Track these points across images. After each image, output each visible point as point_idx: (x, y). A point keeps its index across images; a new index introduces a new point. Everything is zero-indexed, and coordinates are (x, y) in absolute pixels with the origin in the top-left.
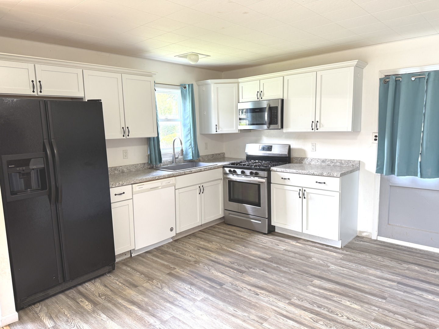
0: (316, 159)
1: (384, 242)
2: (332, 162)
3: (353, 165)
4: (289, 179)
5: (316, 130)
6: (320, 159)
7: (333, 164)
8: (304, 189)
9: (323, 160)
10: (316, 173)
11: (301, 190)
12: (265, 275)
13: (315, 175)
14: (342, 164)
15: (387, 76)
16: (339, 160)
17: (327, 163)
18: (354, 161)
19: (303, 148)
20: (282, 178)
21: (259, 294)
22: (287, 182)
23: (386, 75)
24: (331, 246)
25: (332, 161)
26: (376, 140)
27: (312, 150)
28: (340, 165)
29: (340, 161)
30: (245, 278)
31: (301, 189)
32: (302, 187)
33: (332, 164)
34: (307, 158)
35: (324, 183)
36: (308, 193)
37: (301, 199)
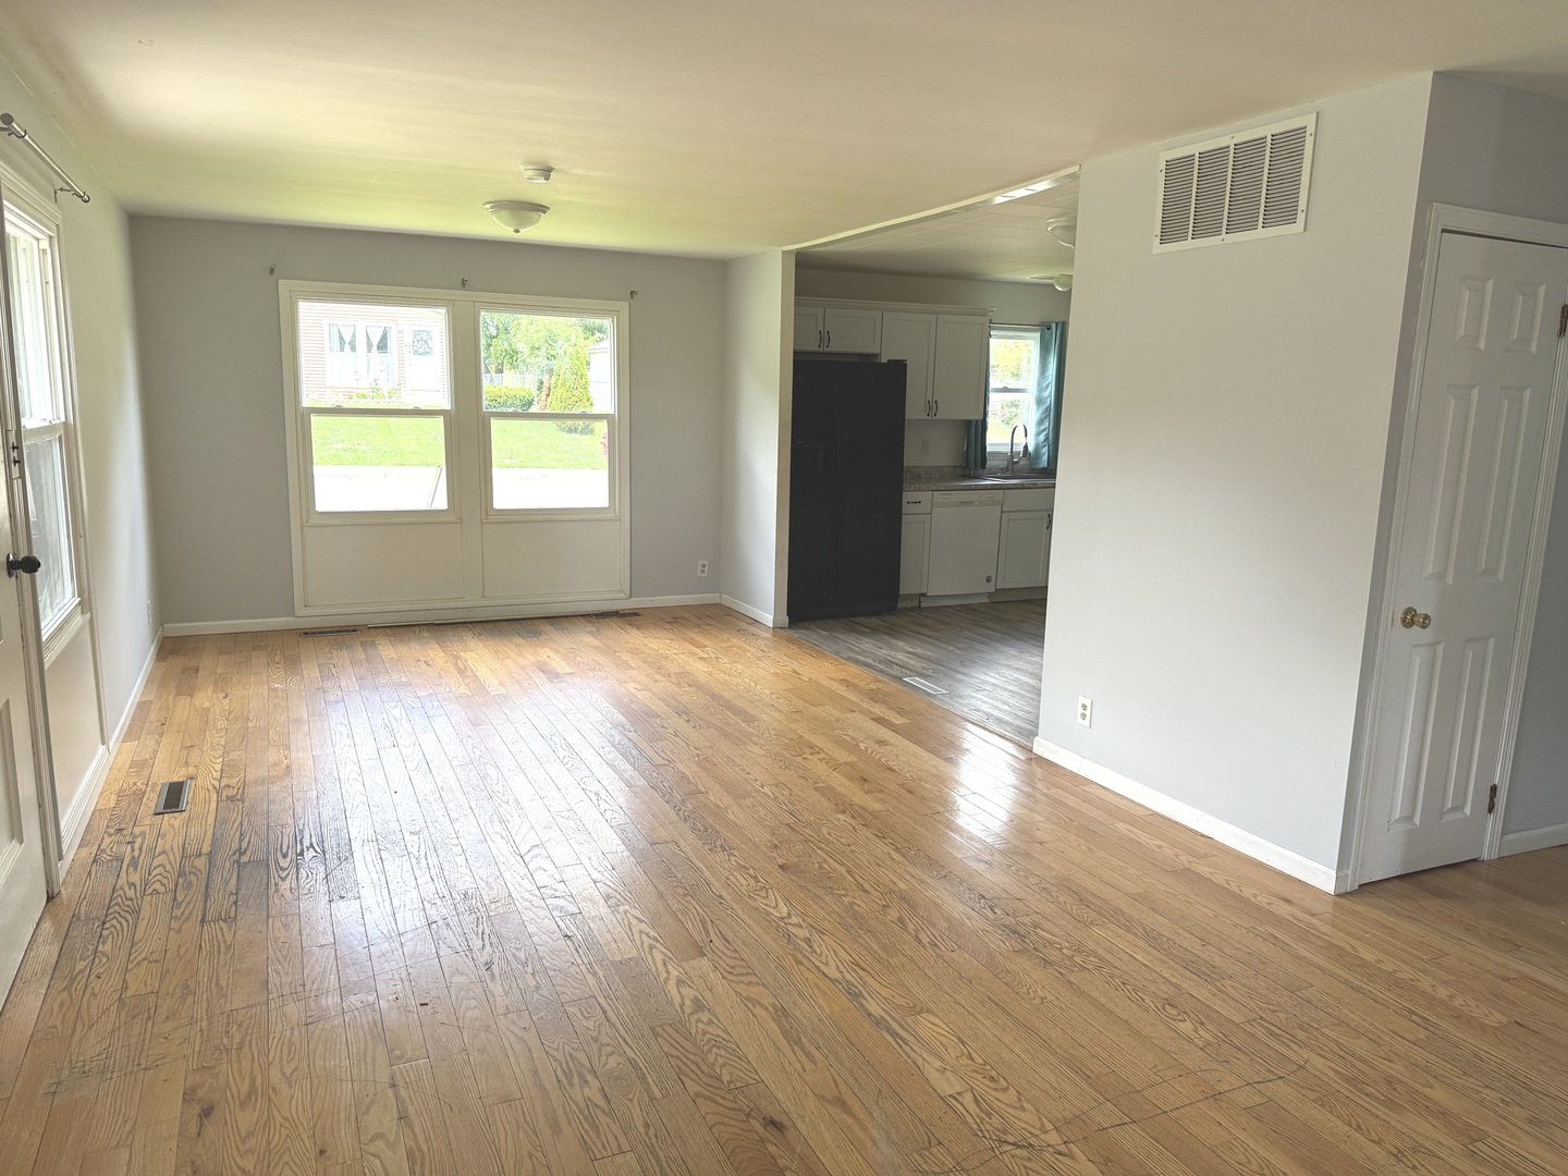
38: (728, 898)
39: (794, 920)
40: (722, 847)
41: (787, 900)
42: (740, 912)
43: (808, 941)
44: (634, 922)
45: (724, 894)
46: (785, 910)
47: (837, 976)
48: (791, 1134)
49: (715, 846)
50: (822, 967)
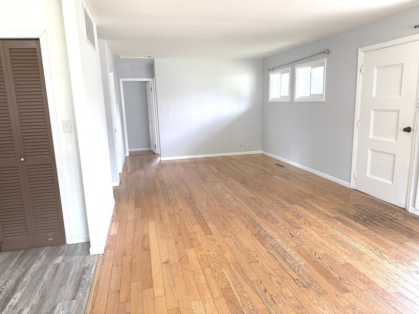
38: (246, 205)
39: (232, 201)
40: (247, 216)
41: (233, 205)
42: (243, 203)
43: (231, 198)
44: (265, 202)
45: (247, 206)
46: (234, 203)
47: (228, 194)
48: (240, 183)
49: (249, 216)
50: (230, 195)
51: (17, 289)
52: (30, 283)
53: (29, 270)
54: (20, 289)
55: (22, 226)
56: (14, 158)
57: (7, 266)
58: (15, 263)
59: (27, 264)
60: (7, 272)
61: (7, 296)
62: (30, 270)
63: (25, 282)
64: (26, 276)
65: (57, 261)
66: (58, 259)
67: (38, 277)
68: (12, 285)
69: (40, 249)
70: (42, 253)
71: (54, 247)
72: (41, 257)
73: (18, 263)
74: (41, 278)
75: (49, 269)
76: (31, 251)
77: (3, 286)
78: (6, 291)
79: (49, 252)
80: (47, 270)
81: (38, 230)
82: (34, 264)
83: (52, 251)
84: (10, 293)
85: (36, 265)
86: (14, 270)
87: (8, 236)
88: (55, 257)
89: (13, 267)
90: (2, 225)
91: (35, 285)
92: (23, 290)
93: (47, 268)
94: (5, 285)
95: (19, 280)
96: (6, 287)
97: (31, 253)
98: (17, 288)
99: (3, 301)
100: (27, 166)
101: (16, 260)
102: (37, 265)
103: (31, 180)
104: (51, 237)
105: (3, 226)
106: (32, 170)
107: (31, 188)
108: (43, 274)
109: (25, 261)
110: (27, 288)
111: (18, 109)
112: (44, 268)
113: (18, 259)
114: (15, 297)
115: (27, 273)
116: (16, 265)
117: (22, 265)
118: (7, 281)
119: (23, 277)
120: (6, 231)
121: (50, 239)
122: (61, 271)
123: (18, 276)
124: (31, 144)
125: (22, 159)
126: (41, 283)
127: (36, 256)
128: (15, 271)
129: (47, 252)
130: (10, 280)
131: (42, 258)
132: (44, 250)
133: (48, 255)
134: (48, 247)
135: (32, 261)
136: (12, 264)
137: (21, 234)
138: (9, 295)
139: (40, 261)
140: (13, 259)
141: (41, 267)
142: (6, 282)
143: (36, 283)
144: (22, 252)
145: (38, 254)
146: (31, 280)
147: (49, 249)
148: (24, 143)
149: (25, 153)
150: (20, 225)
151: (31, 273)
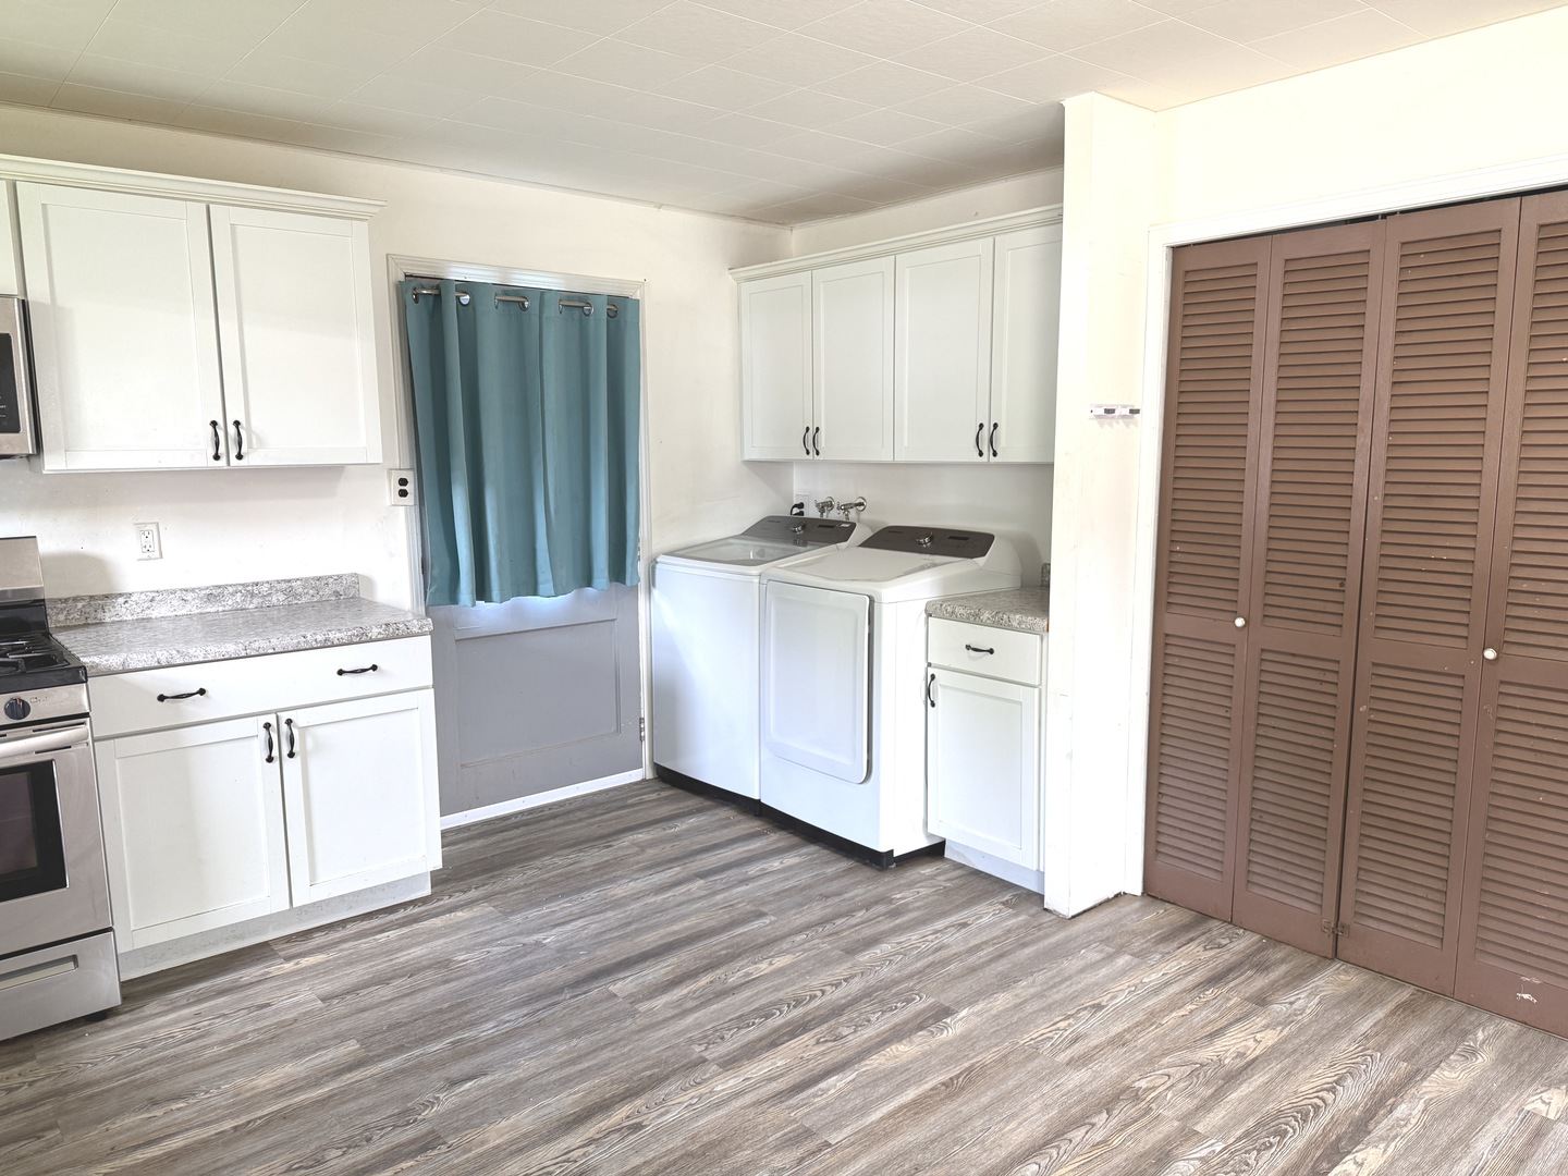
0: (174, 592)
1: (467, 828)
2: (253, 595)
3: (337, 594)
4: (202, 692)
5: (234, 462)
6: (193, 590)
7: (255, 601)
8: (284, 716)
9: (208, 592)
10: (334, 636)
11: (274, 723)
12: (500, 1085)
13: (333, 646)
14: (295, 596)
15: (411, 276)
16: (279, 582)
17: (230, 602)
18: (340, 577)
19: (89, 548)
20: (162, 698)
21: (640, 1123)
22: (194, 709)
23: (410, 272)
24: (404, 905)
25: (250, 590)
26: (403, 493)
27: (146, 555)
28: (286, 602)
29: (284, 586)
30: (483, 1143)
31: (271, 719)
32: (276, 712)
33: (251, 602)
34: (121, 595)
35: (374, 668)
36: (303, 729)
37: (276, 763)
51: (1369, 1133)
52: (1420, 1136)
53: (1423, 1079)
54: (1382, 1139)
55: (1427, 899)
56: (1461, 643)
57: (1348, 1024)
58: (1375, 1025)
59: (1417, 1052)
60: (1343, 1044)
61: (1334, 1137)
62: (1426, 1083)
63: (1402, 1123)
64: (1407, 1097)
65: (1542, 1108)
66: (1545, 1096)
67: (1452, 1129)
68: (1356, 1106)
69: (1476, 1014)
70: (1480, 1035)
71: (1532, 1035)
72: (1474, 1052)
73: (1387, 1032)
74: (1463, 1140)
75: (1500, 1118)
76: (1439, 1007)
77: (1326, 1090)
78: (1332, 1118)
79: (1511, 1047)
80: (1494, 1119)
81: (1482, 940)
82: (1442, 1064)
83: (1523, 1050)
84: (1345, 1132)
85: (1450, 1078)
86: (1369, 1052)
87: (1370, 917)
88: (1534, 1080)
89: (1366, 1037)
90: (1360, 869)
91: (1437, 1156)
92: (1390, 1150)
93: (1493, 1112)
94: (1332, 1090)
95: (1381, 1101)
96: (1335, 1100)
97: (1439, 1012)
98: (1371, 1127)
99: (1317, 1149)
100: (1502, 682)
101: (1380, 1014)
102: (1454, 1075)
103: (1502, 739)
104: (1530, 988)
105: (1361, 872)
106: (1519, 703)
107: (1497, 769)
108: (1474, 1128)
109: (1413, 1034)
110: (1408, 1149)
111: (1521, 459)
112: (1480, 1103)
113: (1387, 1016)
114: (1360, 1156)
115: (1413, 1090)
116: (1377, 1034)
117: (1396, 1048)
118: (1340, 1079)
119: (1396, 1095)
120: (1367, 893)
121: (1526, 996)
122: (1554, 1157)
123: (1380, 1083)
124: (1538, 600)
125: (1490, 654)
126: (1460, 1159)
127: (1455, 1033)
128: (1371, 1056)
129: (1499, 1043)
130: (1349, 1081)
131: (1477, 1059)
132: (1491, 1029)
133: (1503, 1059)
134: (1507, 1024)
135: (1437, 1050)
136: (1365, 1026)
137: (1416, 926)
138: (1339, 1139)
139: (1469, 1064)
140: (1371, 1004)
141: (1468, 1096)
142: (1337, 1082)
143: (1443, 1150)
144: (1405, 994)
145: (1464, 1034)
146: (1424, 1127)
147: (1511, 1034)
148: (1510, 594)
149: (1506, 629)
150: (1421, 892)
151: (1427, 1097)
